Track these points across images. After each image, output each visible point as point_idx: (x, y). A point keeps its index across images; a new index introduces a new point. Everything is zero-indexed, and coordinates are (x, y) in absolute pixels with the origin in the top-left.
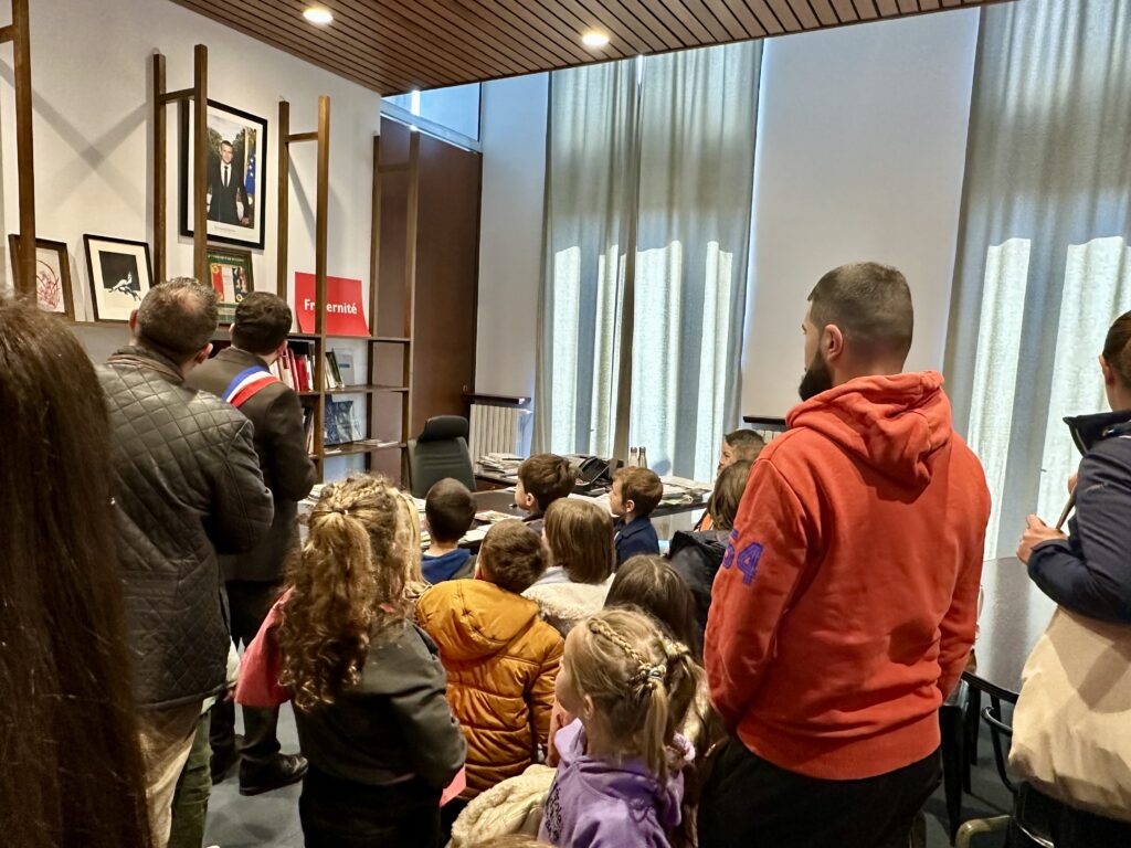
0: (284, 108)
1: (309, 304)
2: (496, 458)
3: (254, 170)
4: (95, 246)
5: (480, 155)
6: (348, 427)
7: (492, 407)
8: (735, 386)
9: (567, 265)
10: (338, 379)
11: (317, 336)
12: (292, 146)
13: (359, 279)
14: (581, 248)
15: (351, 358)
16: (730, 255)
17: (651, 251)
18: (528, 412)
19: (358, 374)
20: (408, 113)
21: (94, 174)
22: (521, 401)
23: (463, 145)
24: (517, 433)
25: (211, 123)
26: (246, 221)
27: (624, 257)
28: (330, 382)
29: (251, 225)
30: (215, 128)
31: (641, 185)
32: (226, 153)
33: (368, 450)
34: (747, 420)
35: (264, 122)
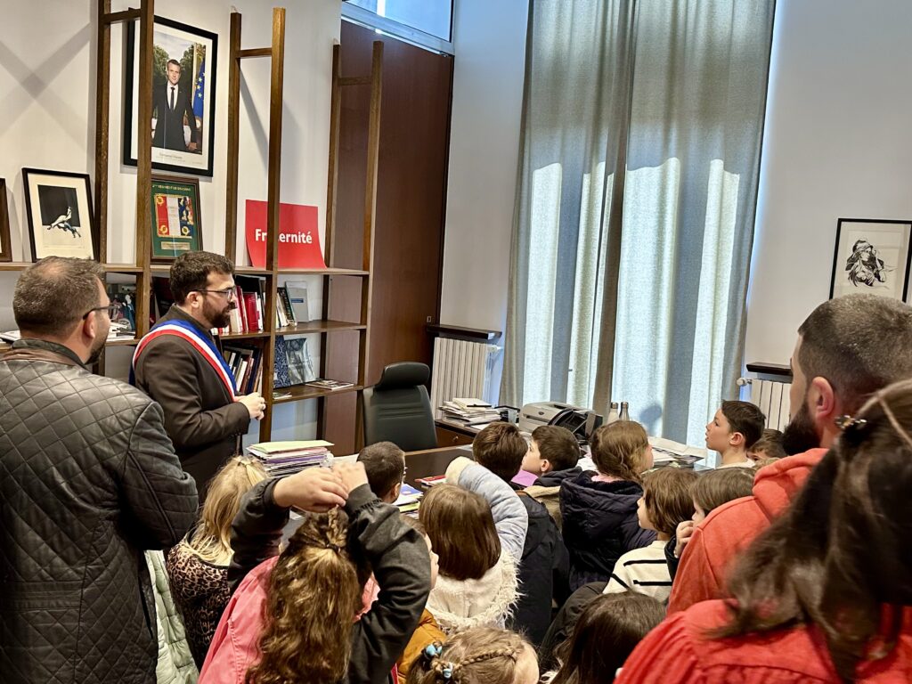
0: (236, 20)
1: (261, 235)
2: (461, 404)
3: (202, 91)
4: (35, 181)
5: (452, 57)
6: (300, 367)
7: (458, 341)
8: (738, 327)
9: (546, 184)
10: (290, 317)
11: (269, 273)
12: (245, 63)
13: (314, 205)
14: (563, 166)
15: (305, 291)
16: (737, 177)
17: (645, 170)
18: (499, 348)
19: (313, 309)
20: (374, 14)
21: (35, 103)
22: (491, 336)
23: (434, 46)
24: (485, 371)
25: (158, 42)
26: (194, 146)
27: (611, 178)
28: (281, 319)
29: (198, 151)
30: (161, 47)
31: (635, 93)
32: (173, 74)
33: (321, 394)
34: (751, 368)
35: (214, 37)
